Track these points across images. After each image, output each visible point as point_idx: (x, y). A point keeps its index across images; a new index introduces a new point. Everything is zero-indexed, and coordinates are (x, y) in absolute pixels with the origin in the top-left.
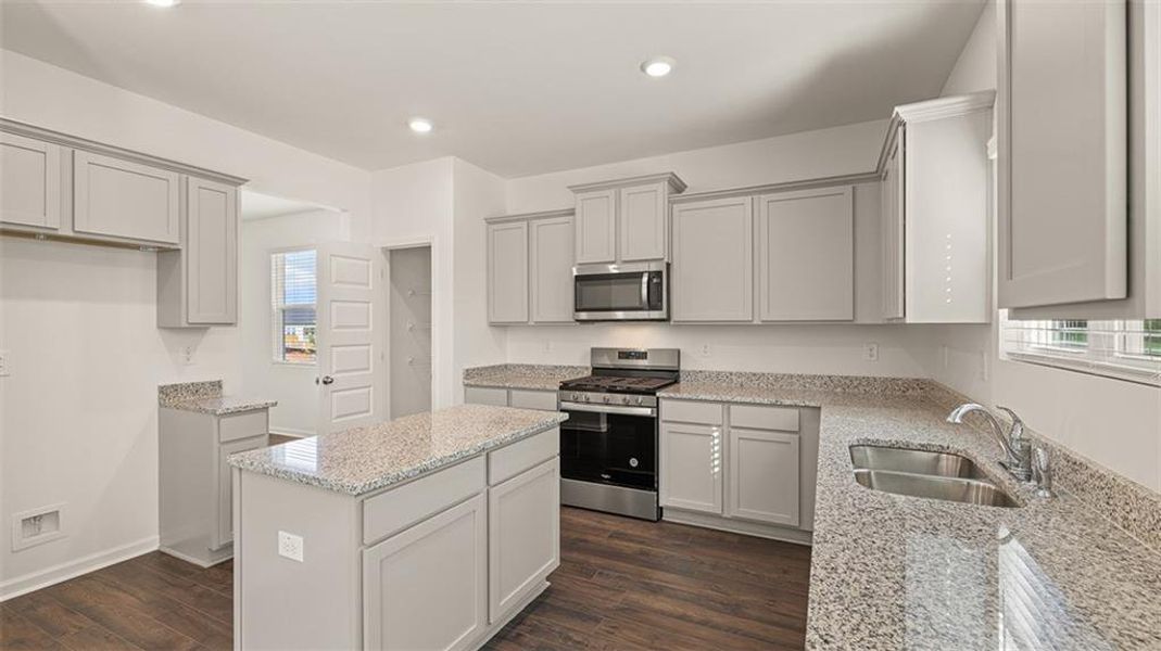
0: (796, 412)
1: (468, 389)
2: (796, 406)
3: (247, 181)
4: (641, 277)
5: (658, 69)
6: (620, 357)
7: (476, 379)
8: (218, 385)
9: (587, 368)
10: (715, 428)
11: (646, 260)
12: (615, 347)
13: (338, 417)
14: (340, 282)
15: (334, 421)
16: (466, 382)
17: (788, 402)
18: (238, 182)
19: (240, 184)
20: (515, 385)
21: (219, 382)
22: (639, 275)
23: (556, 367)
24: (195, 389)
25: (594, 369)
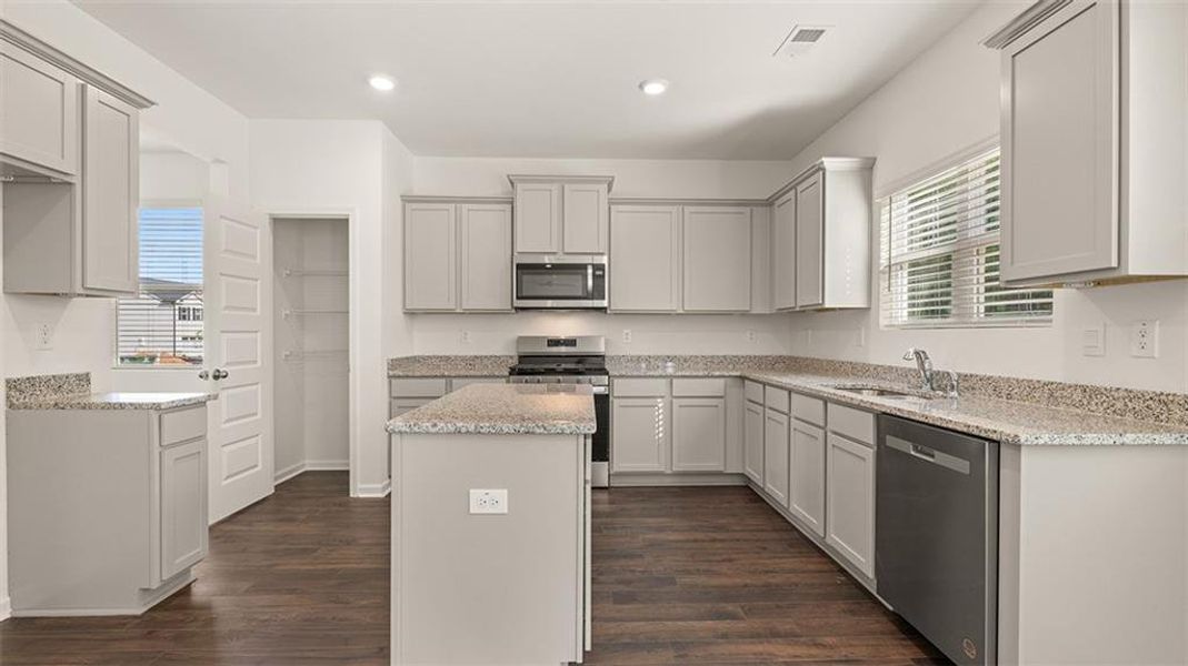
0: (722, 381)
1: (393, 381)
2: (724, 377)
3: (153, 104)
4: (586, 269)
5: (654, 89)
6: (549, 345)
7: (401, 369)
8: (84, 379)
9: (511, 357)
10: (659, 400)
11: (589, 254)
12: (543, 335)
13: (227, 421)
14: (231, 252)
15: (224, 426)
16: (391, 373)
17: (717, 373)
18: (142, 102)
19: (146, 107)
20: (457, 373)
21: (87, 374)
22: (584, 267)
23: (476, 357)
24: (57, 383)
25: (520, 357)
